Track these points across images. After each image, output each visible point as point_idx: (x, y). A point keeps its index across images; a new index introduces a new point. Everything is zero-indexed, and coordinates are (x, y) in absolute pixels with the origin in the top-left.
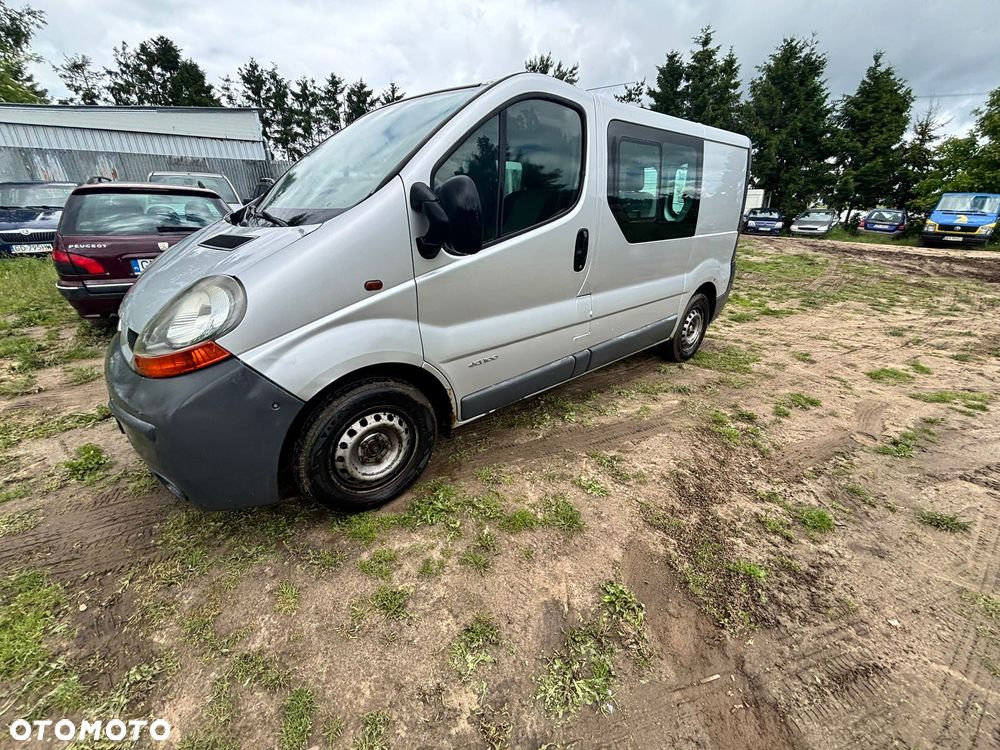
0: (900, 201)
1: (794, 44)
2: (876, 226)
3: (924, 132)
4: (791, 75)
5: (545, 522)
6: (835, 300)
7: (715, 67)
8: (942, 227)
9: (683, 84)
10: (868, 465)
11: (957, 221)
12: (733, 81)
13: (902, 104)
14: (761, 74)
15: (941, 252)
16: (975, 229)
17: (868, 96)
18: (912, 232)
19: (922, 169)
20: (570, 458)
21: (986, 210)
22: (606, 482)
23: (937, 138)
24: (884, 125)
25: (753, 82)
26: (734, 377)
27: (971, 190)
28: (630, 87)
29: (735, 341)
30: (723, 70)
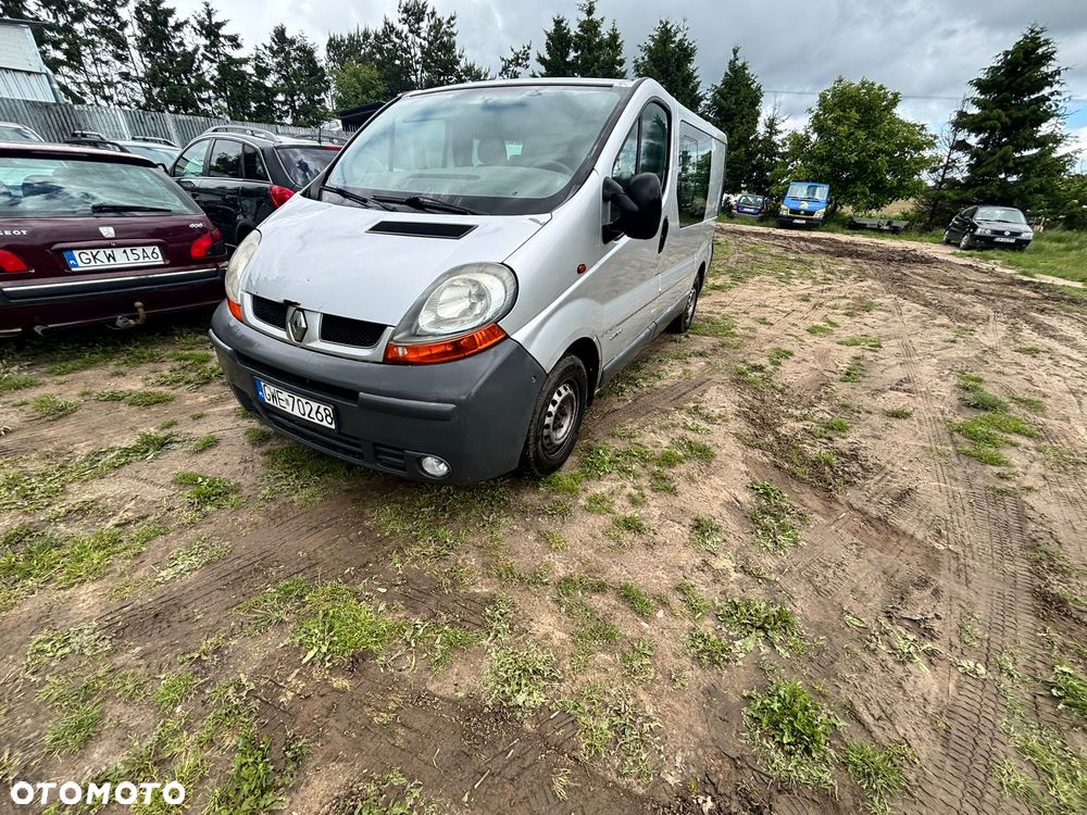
0: (759, 187)
1: (669, 27)
2: (745, 210)
3: (771, 125)
4: (669, 59)
5: (686, 457)
6: (754, 275)
7: (602, 40)
8: (792, 211)
9: (572, 55)
10: (842, 390)
11: (802, 207)
12: (618, 58)
13: (754, 99)
14: (643, 54)
15: (794, 233)
16: (812, 213)
17: (730, 88)
18: (769, 215)
19: (772, 160)
20: (667, 412)
21: (817, 197)
22: (703, 425)
23: (781, 132)
24: (743, 117)
25: (636, 61)
26: (729, 340)
27: (807, 181)
28: (517, 50)
29: (709, 312)
30: (609, 45)
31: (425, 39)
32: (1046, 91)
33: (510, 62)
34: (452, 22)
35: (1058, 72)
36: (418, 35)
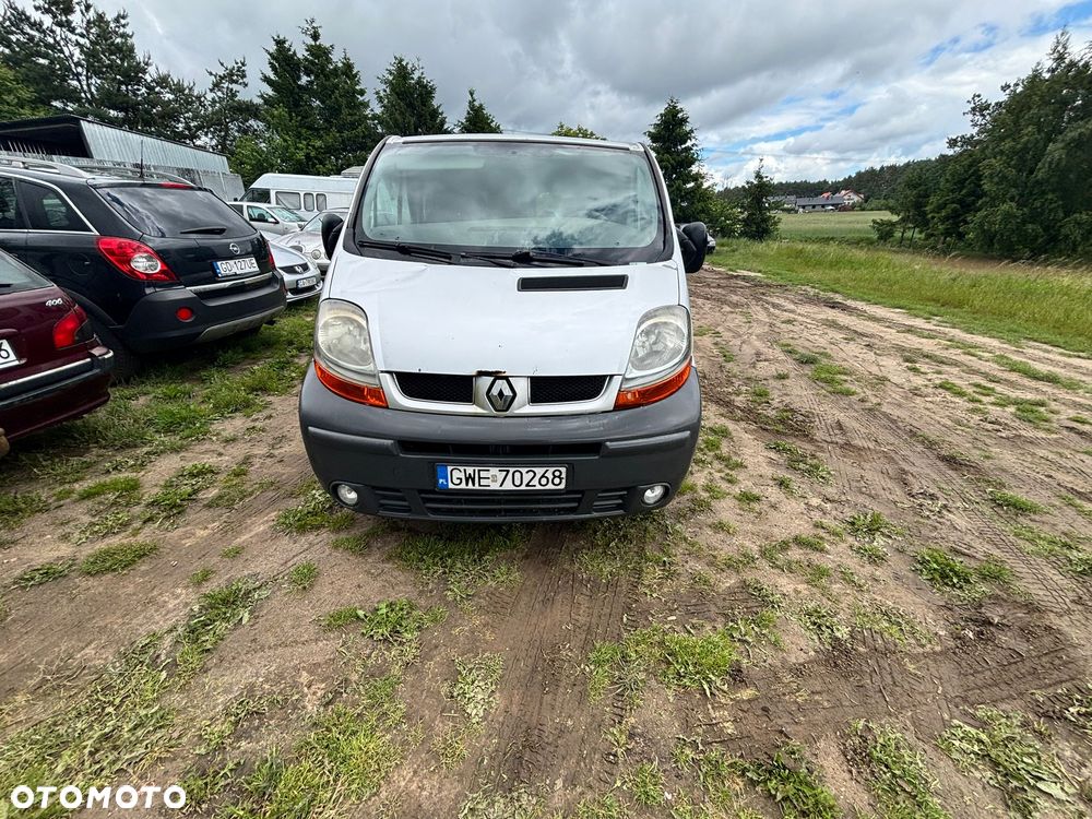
4: (411, 93)
7: (335, 67)
9: (304, 80)
12: (358, 87)
14: (384, 86)
25: (377, 93)
30: (344, 74)
31: (82, 35)
32: (689, 143)
33: (222, 78)
34: (123, 22)
35: (692, 131)
36: (72, 31)
